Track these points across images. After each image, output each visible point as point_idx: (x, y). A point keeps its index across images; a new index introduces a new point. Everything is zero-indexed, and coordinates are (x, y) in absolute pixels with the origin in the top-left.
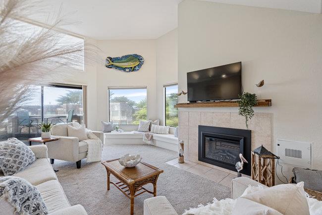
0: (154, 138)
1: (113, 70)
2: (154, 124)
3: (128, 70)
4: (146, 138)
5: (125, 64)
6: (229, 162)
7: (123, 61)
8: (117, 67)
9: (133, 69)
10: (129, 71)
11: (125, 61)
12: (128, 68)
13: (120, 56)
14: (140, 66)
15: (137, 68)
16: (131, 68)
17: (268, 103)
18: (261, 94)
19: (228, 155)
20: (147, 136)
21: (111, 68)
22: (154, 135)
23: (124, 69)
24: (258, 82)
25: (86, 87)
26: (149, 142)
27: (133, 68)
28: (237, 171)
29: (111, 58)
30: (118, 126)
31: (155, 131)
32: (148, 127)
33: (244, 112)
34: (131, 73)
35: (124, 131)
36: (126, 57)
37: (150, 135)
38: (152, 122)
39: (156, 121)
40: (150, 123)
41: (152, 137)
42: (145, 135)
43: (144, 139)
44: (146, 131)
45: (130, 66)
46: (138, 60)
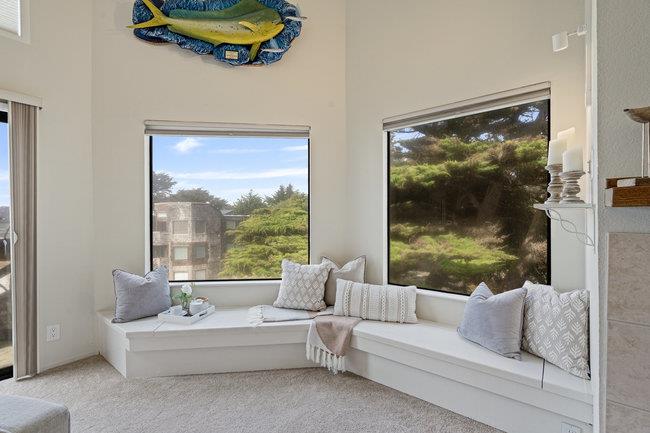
0: (359, 345)
2: (345, 277)
3: (235, 55)
4: (321, 345)
7: (215, 14)
9: (255, 55)
11: (222, 14)
12: (236, 47)
15: (274, 49)
16: (248, 47)
20: (327, 333)
21: (158, 40)
23: (217, 50)
26: (338, 364)
27: (255, 49)
30: (187, 288)
31: (355, 310)
37: (341, 329)
38: (336, 270)
39: (348, 267)
40: (325, 274)
41: (350, 337)
42: (318, 327)
43: (314, 352)
44: (310, 306)
45: (243, 36)
46: (277, 16)
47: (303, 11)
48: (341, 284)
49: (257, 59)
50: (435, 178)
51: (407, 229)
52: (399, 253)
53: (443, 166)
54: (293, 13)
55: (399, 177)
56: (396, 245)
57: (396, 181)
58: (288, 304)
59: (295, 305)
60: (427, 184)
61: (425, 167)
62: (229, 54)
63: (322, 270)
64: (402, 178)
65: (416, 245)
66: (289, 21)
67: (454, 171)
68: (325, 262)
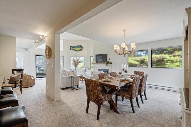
1: (72, 50)
2: (87, 69)
8: (74, 50)
11: (77, 48)
13: (75, 46)
14: (82, 49)
16: (79, 50)
17: (111, 63)
18: (110, 61)
22: (87, 73)
23: (76, 50)
25: (63, 56)
29: (72, 47)
31: (87, 71)
32: (85, 70)
33: (107, 65)
36: (77, 46)
46: (81, 47)
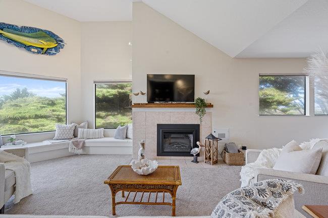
0: (87, 145)
2: (81, 127)
3: (36, 51)
4: (74, 147)
5: (32, 40)
6: (184, 150)
7: (27, 34)
8: (12, 41)
10: (38, 53)
11: (30, 35)
12: (36, 48)
14: (57, 49)
15: (53, 51)
16: (42, 49)
17: (212, 105)
19: (182, 146)
20: (76, 144)
22: (87, 141)
23: (28, 48)
24: (206, 91)
26: (80, 151)
27: (45, 50)
28: (192, 155)
31: (85, 136)
32: (72, 133)
34: (40, 56)
35: (28, 143)
37: (80, 142)
38: (78, 126)
39: (82, 124)
40: (74, 127)
41: (84, 143)
42: (73, 142)
43: (71, 149)
44: (69, 137)
45: (40, 45)
46: (55, 41)
47: (65, 41)
48: (80, 130)
49: (45, 53)
50: (114, 95)
51: (103, 114)
52: (100, 123)
53: (116, 90)
54: (62, 41)
55: (100, 93)
56: (98, 120)
57: (98, 95)
58: (60, 138)
59: (63, 138)
60: (110, 97)
61: (110, 90)
62: (33, 50)
63: (73, 126)
64: (101, 94)
65: (106, 119)
66: (60, 44)
67: (120, 93)
68: (73, 124)
